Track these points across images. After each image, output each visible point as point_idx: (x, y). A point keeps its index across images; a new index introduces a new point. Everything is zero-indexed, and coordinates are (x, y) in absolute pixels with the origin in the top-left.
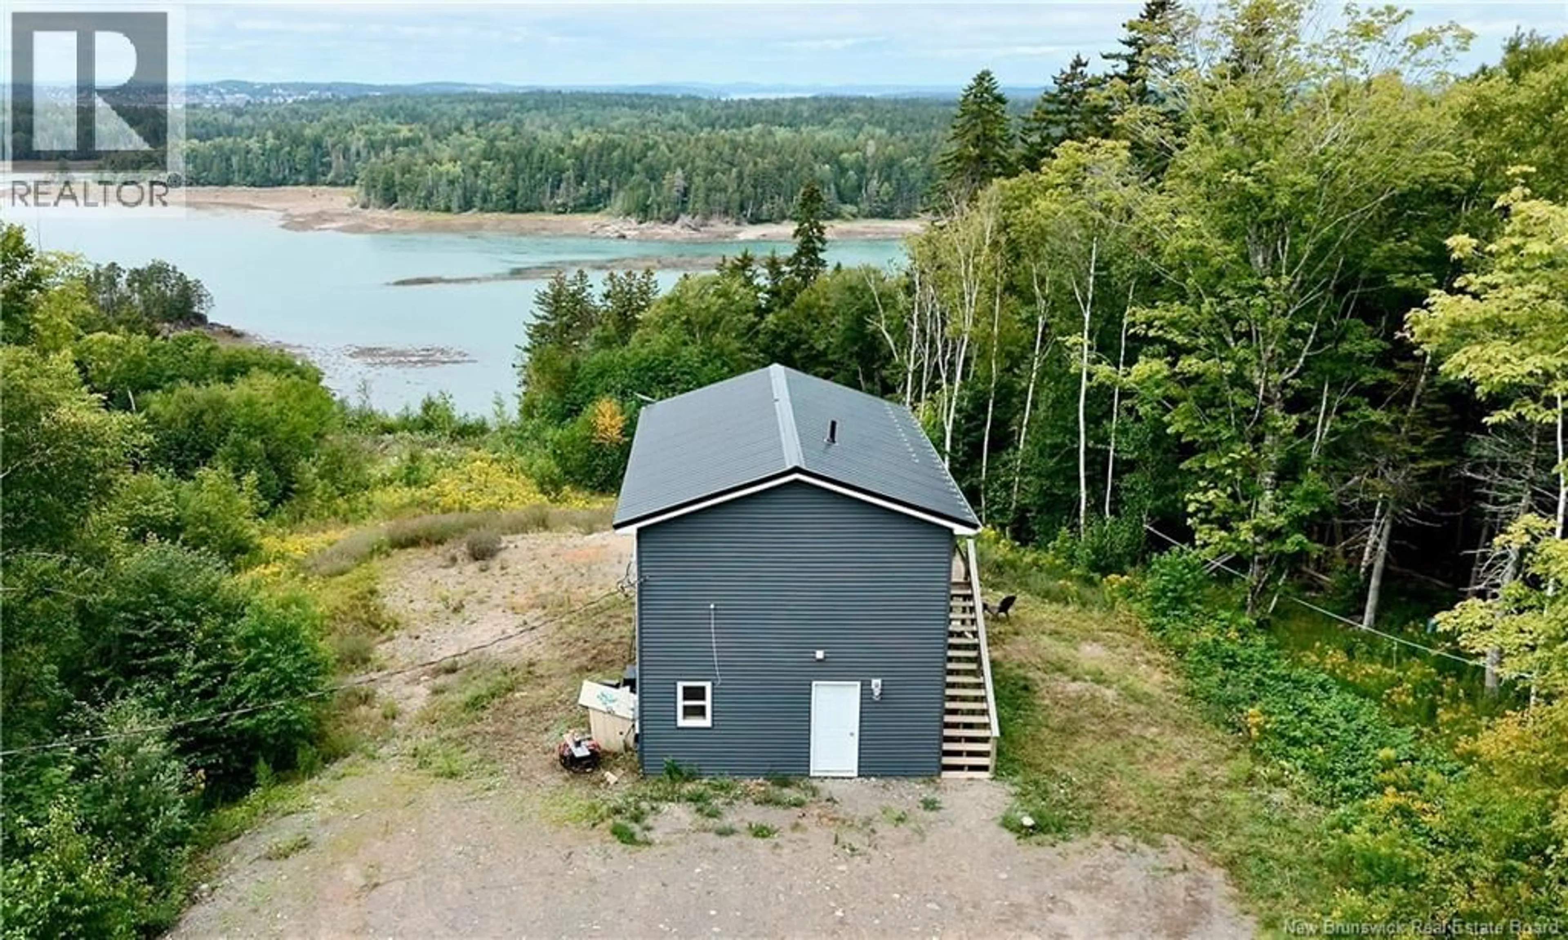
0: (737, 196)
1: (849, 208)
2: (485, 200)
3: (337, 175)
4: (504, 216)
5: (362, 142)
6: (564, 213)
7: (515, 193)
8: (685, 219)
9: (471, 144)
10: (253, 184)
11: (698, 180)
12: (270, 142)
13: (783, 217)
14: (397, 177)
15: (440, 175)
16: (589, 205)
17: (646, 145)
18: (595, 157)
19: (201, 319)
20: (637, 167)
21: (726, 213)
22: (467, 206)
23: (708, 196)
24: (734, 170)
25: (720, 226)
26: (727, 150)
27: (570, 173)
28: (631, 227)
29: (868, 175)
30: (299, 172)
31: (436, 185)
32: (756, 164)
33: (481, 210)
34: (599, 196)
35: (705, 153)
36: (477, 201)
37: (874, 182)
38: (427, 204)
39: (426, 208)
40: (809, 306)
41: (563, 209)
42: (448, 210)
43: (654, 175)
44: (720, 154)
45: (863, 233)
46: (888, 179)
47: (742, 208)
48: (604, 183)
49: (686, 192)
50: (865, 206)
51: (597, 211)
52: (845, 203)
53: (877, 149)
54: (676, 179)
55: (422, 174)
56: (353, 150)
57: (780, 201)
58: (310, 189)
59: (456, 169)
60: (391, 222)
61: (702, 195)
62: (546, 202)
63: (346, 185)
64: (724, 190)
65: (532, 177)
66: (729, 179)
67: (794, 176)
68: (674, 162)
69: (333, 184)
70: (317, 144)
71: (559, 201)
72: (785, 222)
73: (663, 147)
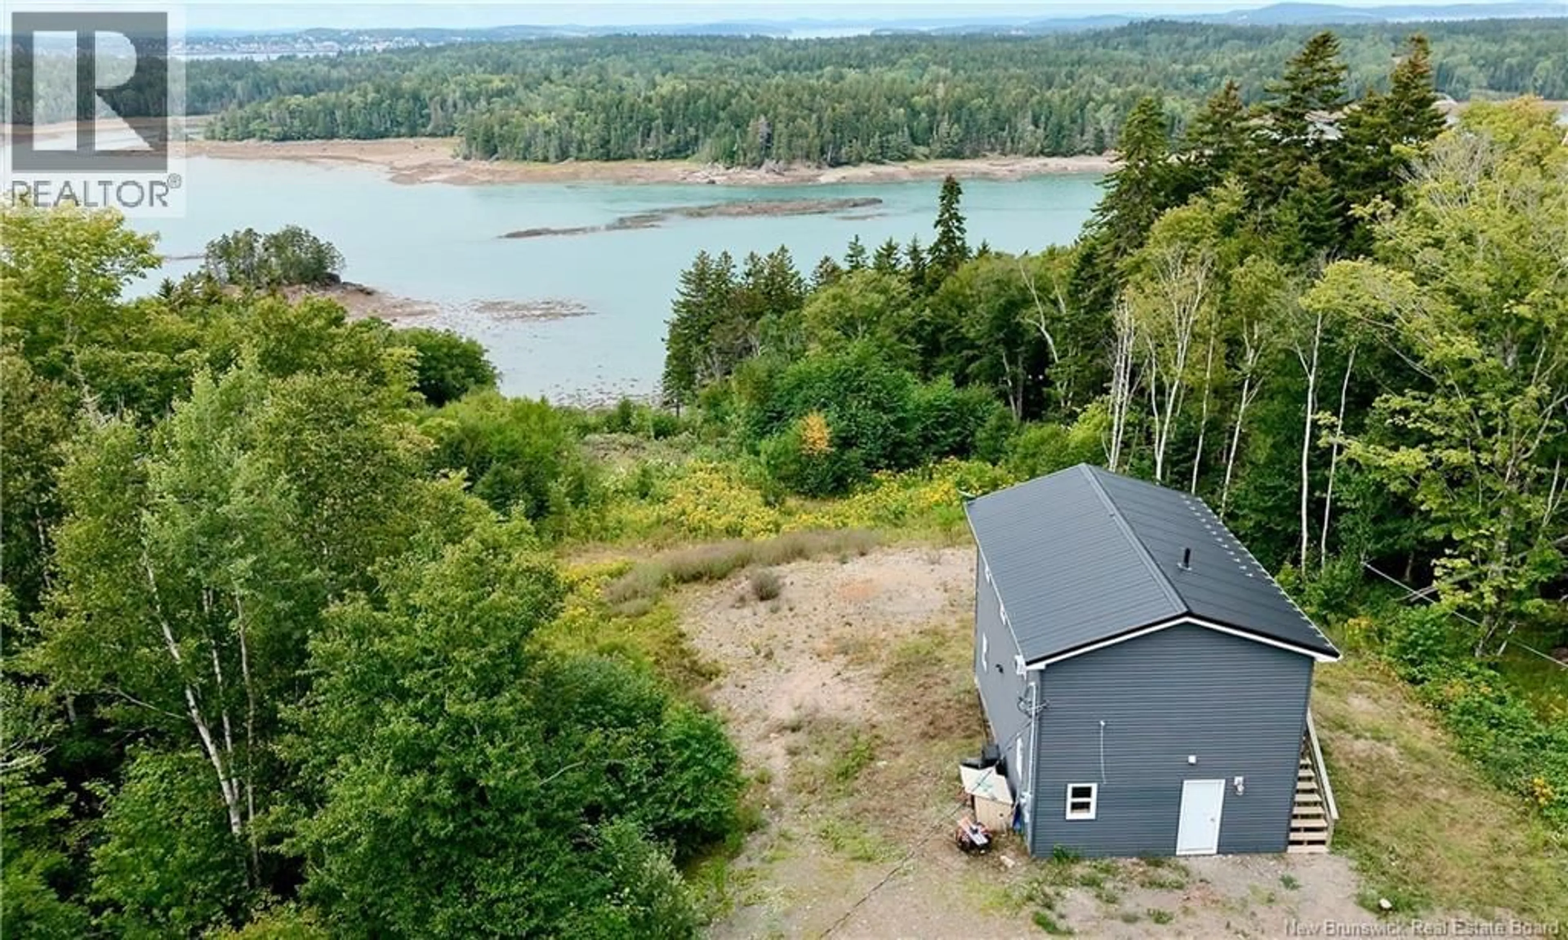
0: (817, 141)
1: (922, 150)
2: (580, 150)
3: (437, 127)
4: (598, 164)
5: (458, 94)
6: (655, 159)
7: (608, 142)
8: (769, 164)
9: (561, 93)
10: (358, 137)
11: (780, 126)
12: (371, 96)
13: (861, 160)
14: (496, 129)
15: (537, 126)
16: (678, 151)
17: (729, 92)
18: (682, 105)
19: (334, 279)
20: (722, 114)
21: (808, 157)
22: (563, 156)
23: (790, 142)
24: (814, 116)
25: (802, 170)
26: (806, 97)
27: (659, 121)
28: (719, 173)
29: (939, 117)
30: (400, 124)
31: (534, 136)
32: (834, 109)
33: (577, 159)
34: (687, 144)
35: (785, 99)
36: (573, 150)
37: (945, 125)
38: (525, 155)
39: (525, 158)
40: (955, 294)
41: (655, 156)
42: (546, 160)
43: (740, 122)
44: (800, 100)
45: (936, 174)
46: (958, 120)
47: (823, 152)
48: (692, 131)
49: (769, 138)
50: (937, 147)
51: (686, 157)
52: (917, 144)
53: (946, 94)
54: (760, 125)
55: (519, 126)
56: (450, 102)
57: (857, 144)
58: (411, 141)
59: (551, 121)
60: (493, 173)
61: (784, 140)
62: (637, 149)
63: (445, 135)
64: (806, 135)
65: (623, 126)
66: (809, 126)
67: (871, 120)
68: (758, 108)
69: (433, 135)
70: (416, 97)
71: (650, 149)
72: (863, 165)
73: (745, 94)
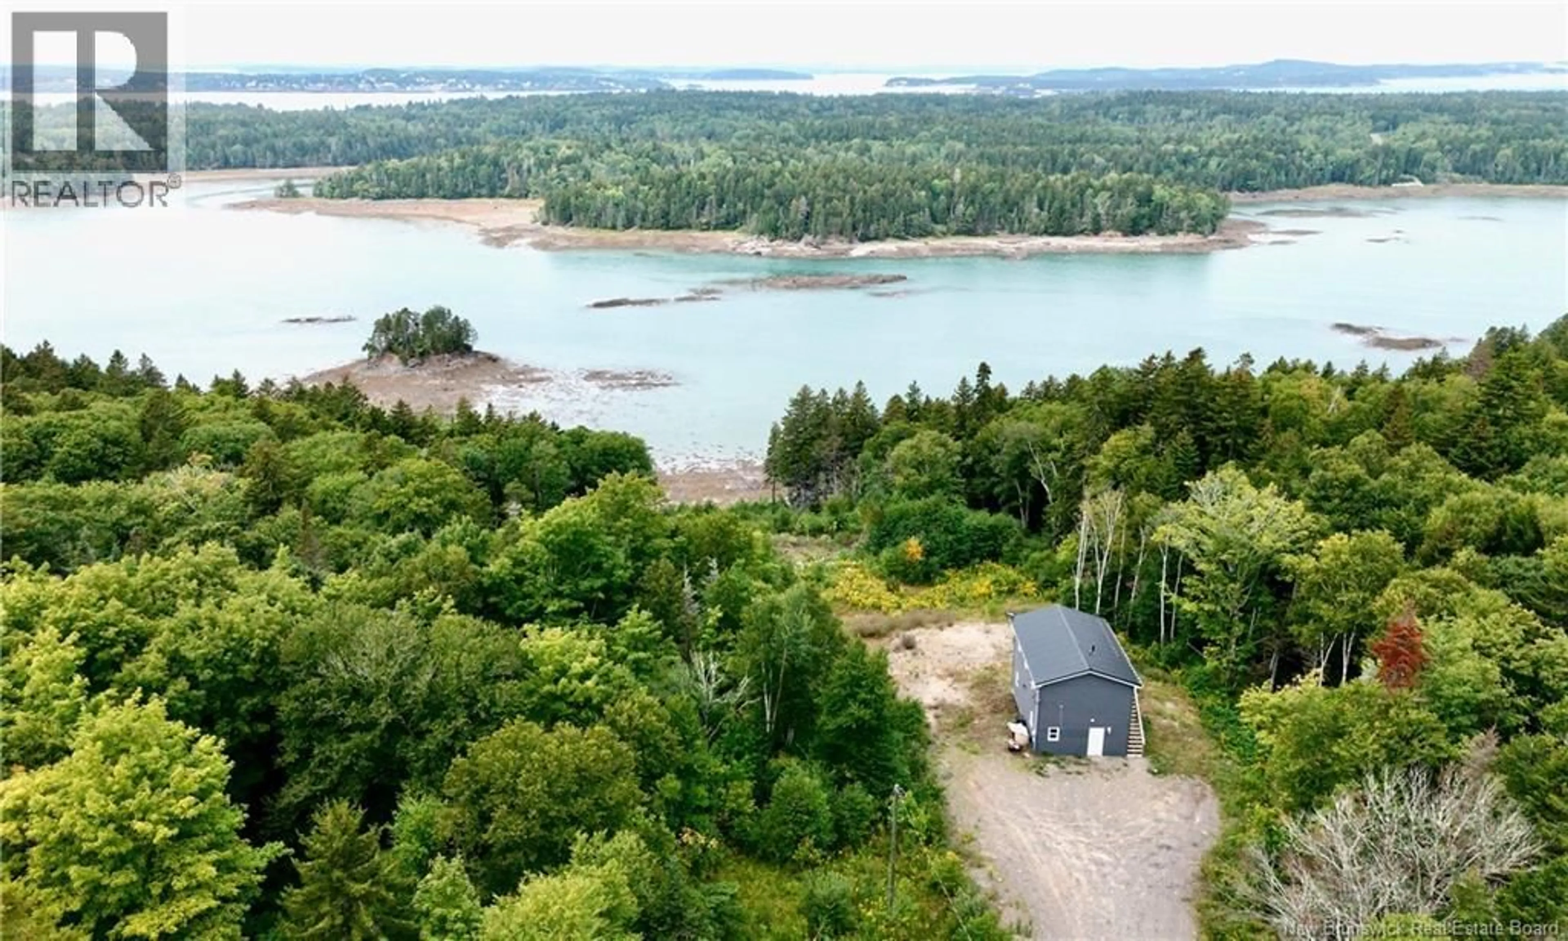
0: (850, 220)
1: (940, 228)
2: (643, 219)
3: (513, 189)
4: (659, 232)
5: (532, 161)
6: (708, 229)
7: (668, 214)
8: (808, 238)
9: (621, 161)
10: (444, 197)
11: (818, 206)
12: (458, 161)
13: (887, 235)
14: (573, 200)
15: (607, 199)
16: (728, 223)
17: (772, 172)
18: (733, 184)
19: (468, 348)
20: (767, 192)
21: (841, 233)
22: (629, 224)
23: (826, 220)
24: (847, 198)
25: (837, 245)
26: (841, 181)
27: (712, 197)
28: (764, 245)
29: (955, 199)
30: (482, 186)
31: (604, 208)
32: (865, 192)
33: (641, 227)
34: (736, 217)
35: (823, 184)
36: (638, 221)
37: (961, 207)
38: (596, 223)
39: (596, 226)
41: (707, 227)
42: (614, 228)
43: (783, 201)
44: (835, 183)
45: (952, 250)
46: (972, 202)
47: (854, 228)
48: (740, 206)
49: (808, 216)
50: (953, 226)
51: (735, 228)
52: (936, 222)
53: (963, 178)
54: (801, 204)
55: (593, 198)
56: (525, 167)
57: (884, 222)
58: (491, 201)
59: (618, 193)
60: (569, 239)
61: (821, 218)
62: (693, 220)
63: (520, 197)
64: (840, 215)
65: (681, 200)
66: (843, 206)
67: (897, 200)
68: (798, 190)
69: (509, 196)
70: (496, 163)
71: (704, 220)
72: (889, 240)
73: (787, 175)
